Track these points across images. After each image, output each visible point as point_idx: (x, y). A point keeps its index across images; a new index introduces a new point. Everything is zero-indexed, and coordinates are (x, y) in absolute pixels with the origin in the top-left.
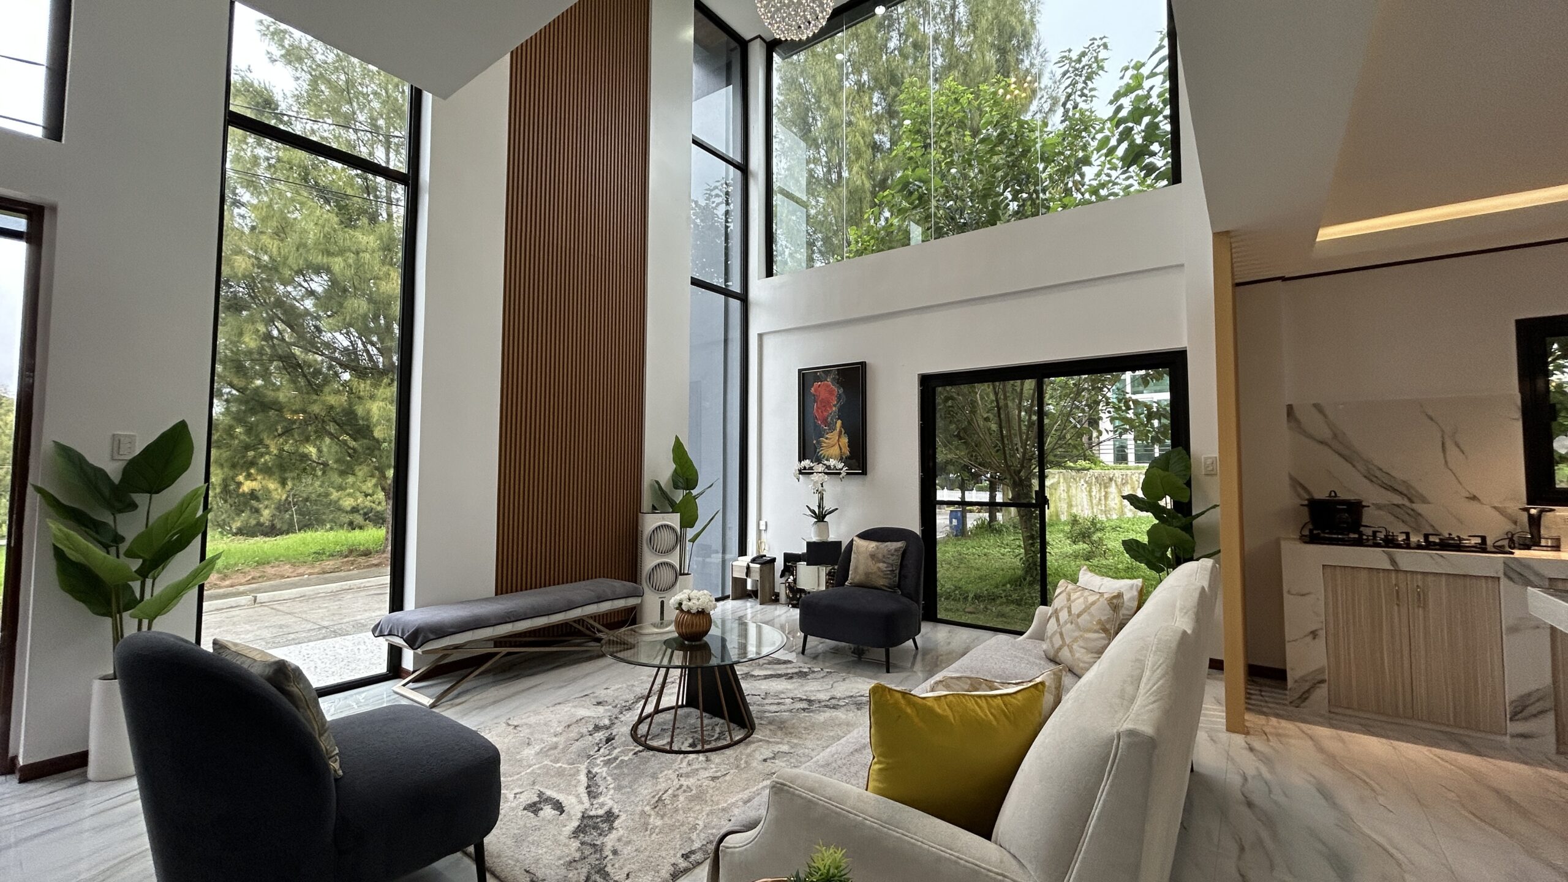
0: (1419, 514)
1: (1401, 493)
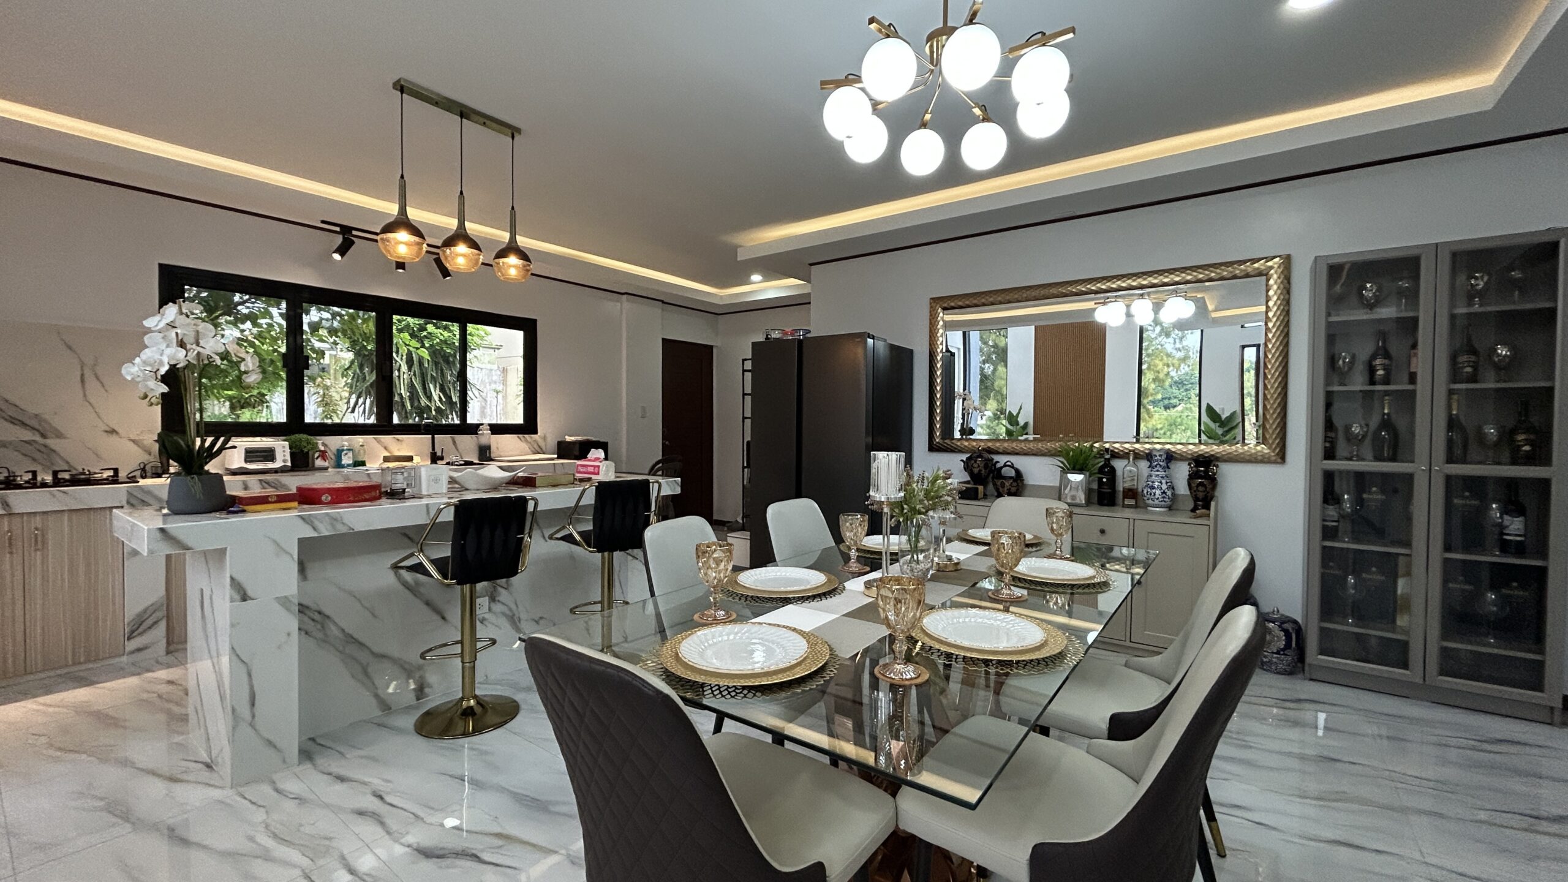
0: (53, 450)
1: (33, 428)
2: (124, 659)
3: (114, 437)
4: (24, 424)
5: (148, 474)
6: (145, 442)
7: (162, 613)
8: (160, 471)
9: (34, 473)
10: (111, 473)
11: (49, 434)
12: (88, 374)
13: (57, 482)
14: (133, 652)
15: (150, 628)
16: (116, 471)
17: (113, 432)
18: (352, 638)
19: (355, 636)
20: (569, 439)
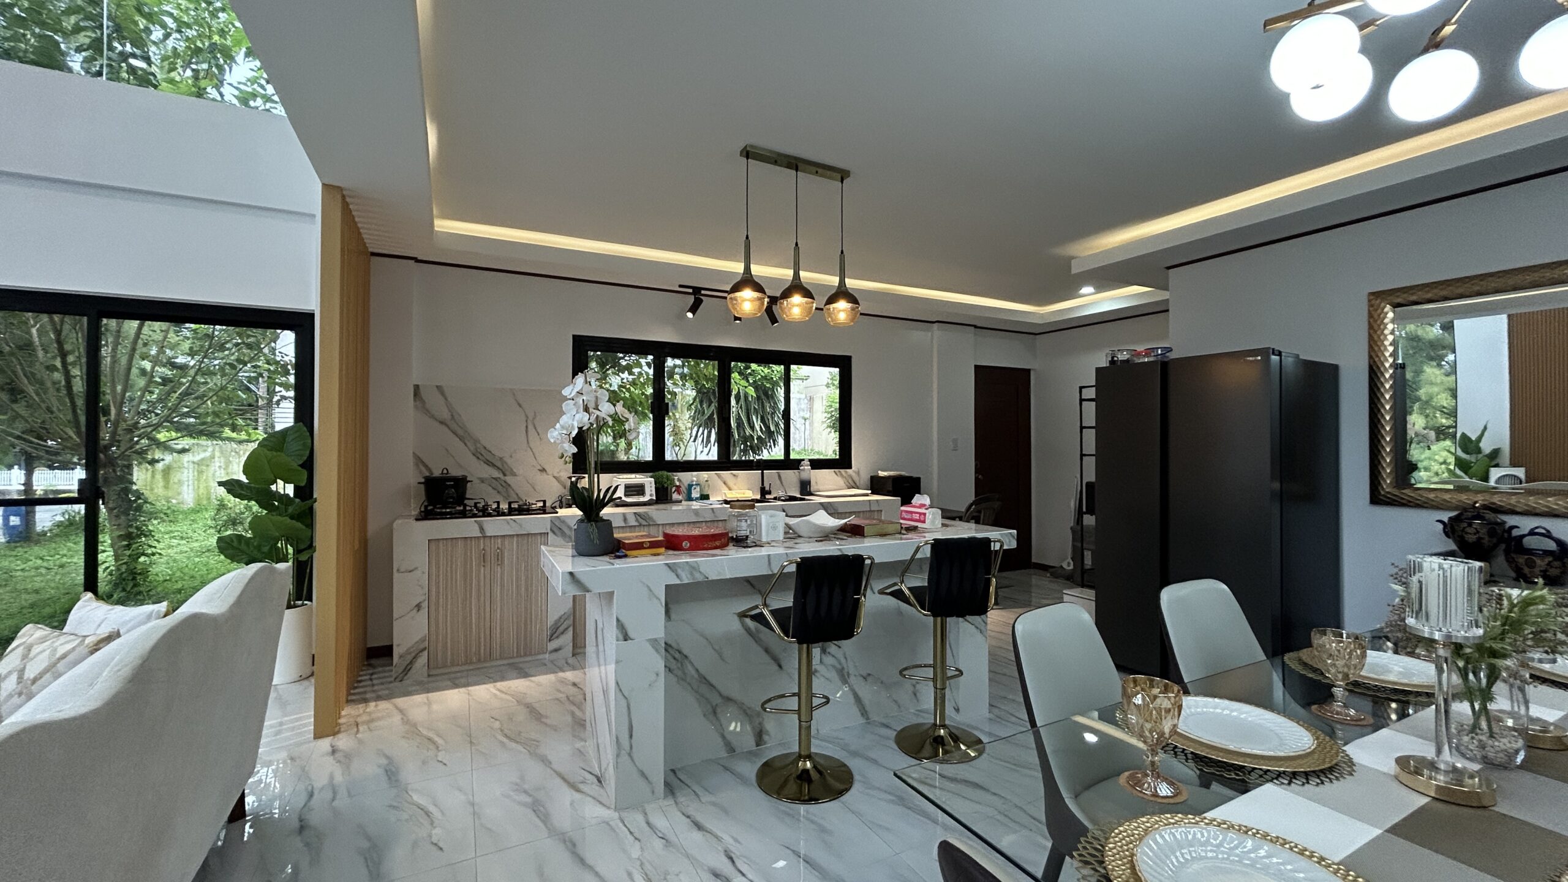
0: (509, 485)
1: (498, 468)
2: (547, 656)
3: (544, 476)
4: (493, 465)
5: (564, 504)
6: (562, 479)
7: (570, 622)
8: (571, 503)
9: (498, 503)
10: (541, 504)
11: (507, 473)
12: (530, 427)
13: (511, 512)
14: (551, 652)
15: (562, 633)
16: (544, 502)
17: (543, 470)
18: (705, 679)
19: (709, 678)
20: (882, 474)
